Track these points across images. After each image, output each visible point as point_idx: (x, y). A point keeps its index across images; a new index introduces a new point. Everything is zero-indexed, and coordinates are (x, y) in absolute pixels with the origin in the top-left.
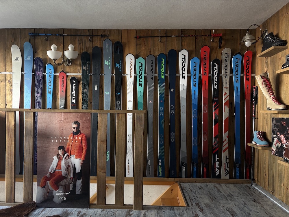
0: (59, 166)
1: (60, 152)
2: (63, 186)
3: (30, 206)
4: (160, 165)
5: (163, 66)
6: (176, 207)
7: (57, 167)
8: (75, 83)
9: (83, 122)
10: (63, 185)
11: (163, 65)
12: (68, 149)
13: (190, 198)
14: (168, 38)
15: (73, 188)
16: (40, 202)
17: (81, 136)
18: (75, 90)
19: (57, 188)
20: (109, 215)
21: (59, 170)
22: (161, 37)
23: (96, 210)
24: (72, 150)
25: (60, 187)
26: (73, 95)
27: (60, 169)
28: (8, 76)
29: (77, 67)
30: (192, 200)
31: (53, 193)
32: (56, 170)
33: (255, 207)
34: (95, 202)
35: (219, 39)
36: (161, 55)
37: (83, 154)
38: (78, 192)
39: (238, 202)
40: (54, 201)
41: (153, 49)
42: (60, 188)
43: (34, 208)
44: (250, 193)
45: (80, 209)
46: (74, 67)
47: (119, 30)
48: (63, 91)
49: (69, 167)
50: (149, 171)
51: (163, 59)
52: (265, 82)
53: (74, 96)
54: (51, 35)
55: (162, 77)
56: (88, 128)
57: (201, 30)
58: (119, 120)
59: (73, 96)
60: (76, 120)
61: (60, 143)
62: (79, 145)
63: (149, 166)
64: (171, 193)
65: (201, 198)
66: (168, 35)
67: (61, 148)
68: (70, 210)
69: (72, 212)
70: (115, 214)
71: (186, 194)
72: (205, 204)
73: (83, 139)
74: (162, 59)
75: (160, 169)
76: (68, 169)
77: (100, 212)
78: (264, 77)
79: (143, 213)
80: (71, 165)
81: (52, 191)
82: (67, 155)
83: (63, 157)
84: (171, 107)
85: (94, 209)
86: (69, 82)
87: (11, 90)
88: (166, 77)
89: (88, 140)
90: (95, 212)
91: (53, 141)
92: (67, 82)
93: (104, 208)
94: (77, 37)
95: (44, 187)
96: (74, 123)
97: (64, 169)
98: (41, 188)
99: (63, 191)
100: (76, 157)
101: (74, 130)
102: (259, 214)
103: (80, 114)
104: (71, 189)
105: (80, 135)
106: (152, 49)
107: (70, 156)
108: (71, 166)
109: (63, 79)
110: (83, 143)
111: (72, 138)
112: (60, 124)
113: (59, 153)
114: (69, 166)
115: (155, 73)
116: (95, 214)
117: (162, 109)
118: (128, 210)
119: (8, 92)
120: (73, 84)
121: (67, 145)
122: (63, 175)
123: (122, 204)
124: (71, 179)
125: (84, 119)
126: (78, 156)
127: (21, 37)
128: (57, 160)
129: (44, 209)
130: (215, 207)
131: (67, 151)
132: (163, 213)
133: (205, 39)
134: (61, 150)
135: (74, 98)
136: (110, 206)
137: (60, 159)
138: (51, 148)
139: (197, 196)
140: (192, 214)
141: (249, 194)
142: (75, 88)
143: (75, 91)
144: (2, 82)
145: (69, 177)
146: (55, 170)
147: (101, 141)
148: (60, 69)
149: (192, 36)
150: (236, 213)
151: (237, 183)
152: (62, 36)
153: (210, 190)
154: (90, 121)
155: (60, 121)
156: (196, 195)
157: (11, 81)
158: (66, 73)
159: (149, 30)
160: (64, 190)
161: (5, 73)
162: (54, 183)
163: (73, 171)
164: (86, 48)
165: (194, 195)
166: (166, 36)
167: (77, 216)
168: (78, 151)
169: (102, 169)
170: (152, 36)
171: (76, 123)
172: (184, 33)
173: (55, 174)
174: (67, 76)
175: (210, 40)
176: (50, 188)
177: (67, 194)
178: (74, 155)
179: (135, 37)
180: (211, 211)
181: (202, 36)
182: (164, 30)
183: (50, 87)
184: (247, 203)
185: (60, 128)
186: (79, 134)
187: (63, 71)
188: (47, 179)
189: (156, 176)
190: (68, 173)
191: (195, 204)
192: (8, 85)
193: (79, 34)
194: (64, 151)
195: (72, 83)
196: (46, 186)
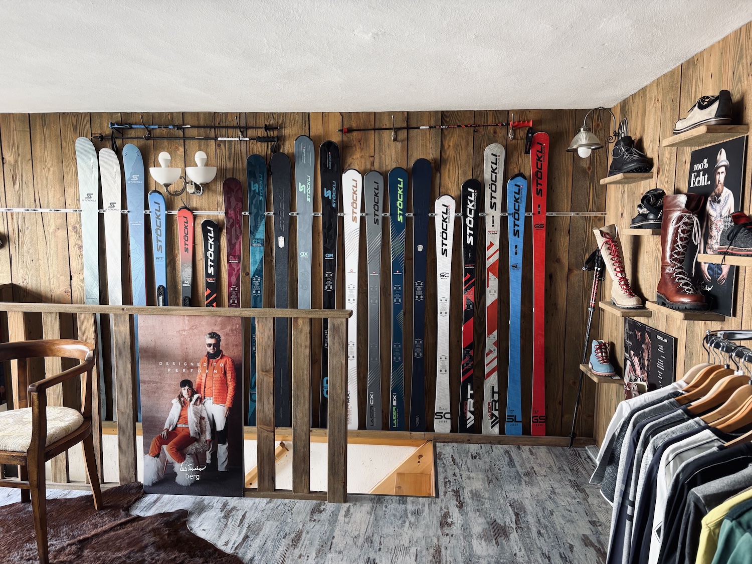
0: (182, 417)
1: (185, 391)
2: (192, 455)
3: (132, 492)
4: (395, 406)
5: (400, 195)
6: (412, 498)
7: (180, 420)
8: (212, 232)
9: (227, 335)
10: (193, 453)
11: (400, 192)
12: (200, 385)
13: (445, 478)
14: (412, 132)
15: (211, 459)
16: (151, 484)
17: (223, 360)
18: (213, 246)
19: (181, 458)
20: (280, 512)
21: (184, 426)
22: (397, 130)
23: (257, 500)
24: (207, 387)
25: (188, 457)
26: (209, 257)
27: (186, 423)
28: (71, 216)
29: (214, 196)
30: (448, 484)
31: (174, 467)
32: (178, 426)
33: (569, 500)
34: (255, 485)
35: (526, 132)
36: (397, 171)
37: (228, 395)
38: (222, 466)
39: (540, 488)
40: (176, 483)
41: (380, 158)
42: (187, 459)
43: (141, 496)
44: (575, 468)
45: (227, 498)
46: (208, 196)
47: (303, 114)
48: (186, 250)
49: (203, 421)
50: (372, 416)
51: (402, 180)
52: (608, 246)
53: (211, 260)
54: (157, 127)
55: (399, 220)
56: (236, 345)
57: (486, 113)
58: (297, 329)
59: (209, 260)
60: (213, 330)
61: (183, 374)
62: (220, 379)
63: (372, 407)
64: (419, 462)
65: (469, 478)
66: (413, 124)
67: (185, 383)
68: (207, 499)
69: (212, 503)
70: (292, 510)
71: (440, 470)
72: (471, 492)
73: (228, 366)
74: (399, 179)
75: (395, 414)
76: (200, 423)
77: (263, 505)
78: (607, 234)
79: (345, 509)
80: (206, 417)
81: (173, 463)
82: (198, 398)
83: (191, 400)
84: (417, 284)
85: (252, 500)
86: (199, 230)
87: (80, 247)
88: (407, 219)
89: (236, 368)
90: (255, 505)
91: (169, 370)
92: (196, 229)
93: (272, 497)
94: (213, 130)
95: (157, 456)
96: (208, 336)
97: (192, 424)
98: (151, 458)
99: (193, 464)
100: (216, 402)
101: (211, 351)
102: (570, 515)
103: (221, 317)
104: (208, 461)
105: (221, 358)
106: (377, 156)
107: (204, 398)
108: (207, 419)
109: (187, 223)
110: (227, 375)
111: (205, 364)
112: (182, 337)
113: (181, 393)
114: (202, 418)
115: (384, 211)
116: (254, 508)
117: (400, 288)
118: (318, 501)
119: (74, 251)
120: (209, 234)
121: (198, 377)
122: (192, 434)
123: (306, 491)
124: (208, 442)
125: (229, 328)
126: (220, 399)
127: (93, 132)
128: (180, 406)
129: (159, 498)
130: (489, 498)
131: (197, 390)
132: (384, 509)
133: (495, 132)
134: (187, 388)
135: (212, 264)
136: (283, 494)
137: (184, 405)
138: (166, 384)
139: (461, 475)
140: (438, 512)
141: (570, 470)
142: (213, 243)
143: (213, 250)
144: (60, 230)
145: (203, 438)
146: (176, 426)
147: (263, 372)
148: (179, 202)
149: (466, 126)
150: (525, 512)
151: (555, 445)
152: (181, 129)
153: (493, 461)
154: (239, 333)
155: (181, 332)
156: (461, 472)
157: (78, 228)
158: (191, 210)
159: (369, 113)
160: (194, 462)
161: (64, 211)
162: (175, 449)
163: (210, 428)
164: (232, 155)
165: (457, 471)
166: (408, 128)
167: (221, 511)
168: (219, 390)
169: (267, 425)
170: (377, 127)
171: (213, 335)
172: (448, 120)
173: (177, 432)
174: (195, 217)
175: (508, 134)
176: (169, 457)
177: (200, 470)
178: (212, 398)
179: (339, 131)
180: (478, 506)
181: (489, 125)
182: (403, 112)
183: (159, 238)
184: (557, 491)
185: (182, 345)
186: (219, 357)
187: (185, 208)
188: (163, 441)
189: (385, 427)
190: (202, 431)
191: (453, 490)
192: (72, 235)
193: (217, 124)
194: (192, 389)
195: (205, 232)
196: (161, 455)
